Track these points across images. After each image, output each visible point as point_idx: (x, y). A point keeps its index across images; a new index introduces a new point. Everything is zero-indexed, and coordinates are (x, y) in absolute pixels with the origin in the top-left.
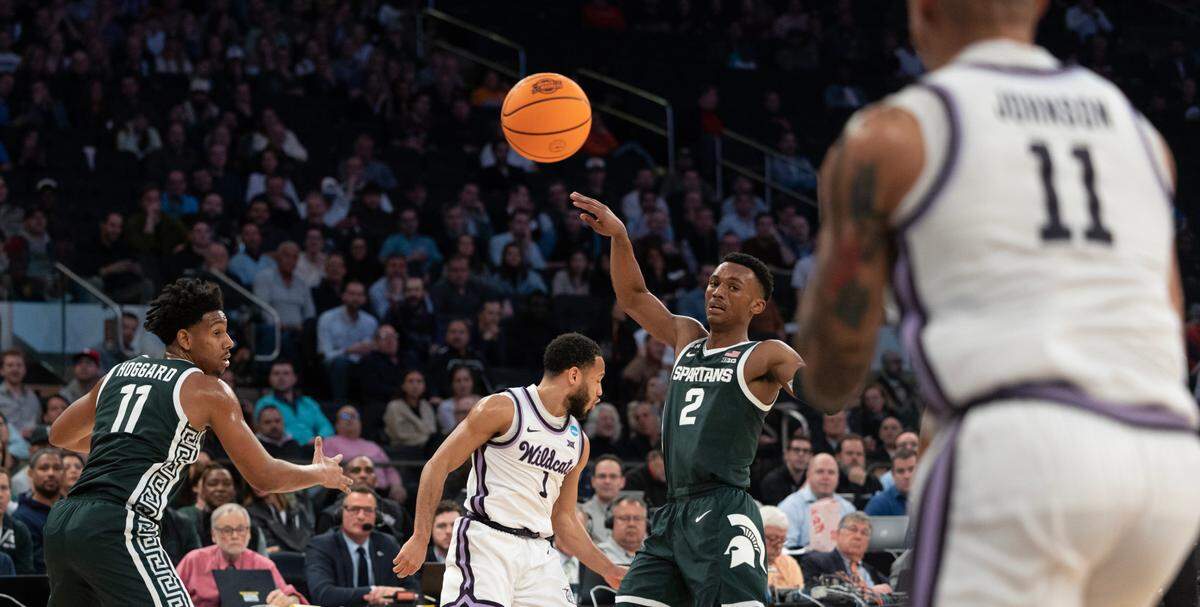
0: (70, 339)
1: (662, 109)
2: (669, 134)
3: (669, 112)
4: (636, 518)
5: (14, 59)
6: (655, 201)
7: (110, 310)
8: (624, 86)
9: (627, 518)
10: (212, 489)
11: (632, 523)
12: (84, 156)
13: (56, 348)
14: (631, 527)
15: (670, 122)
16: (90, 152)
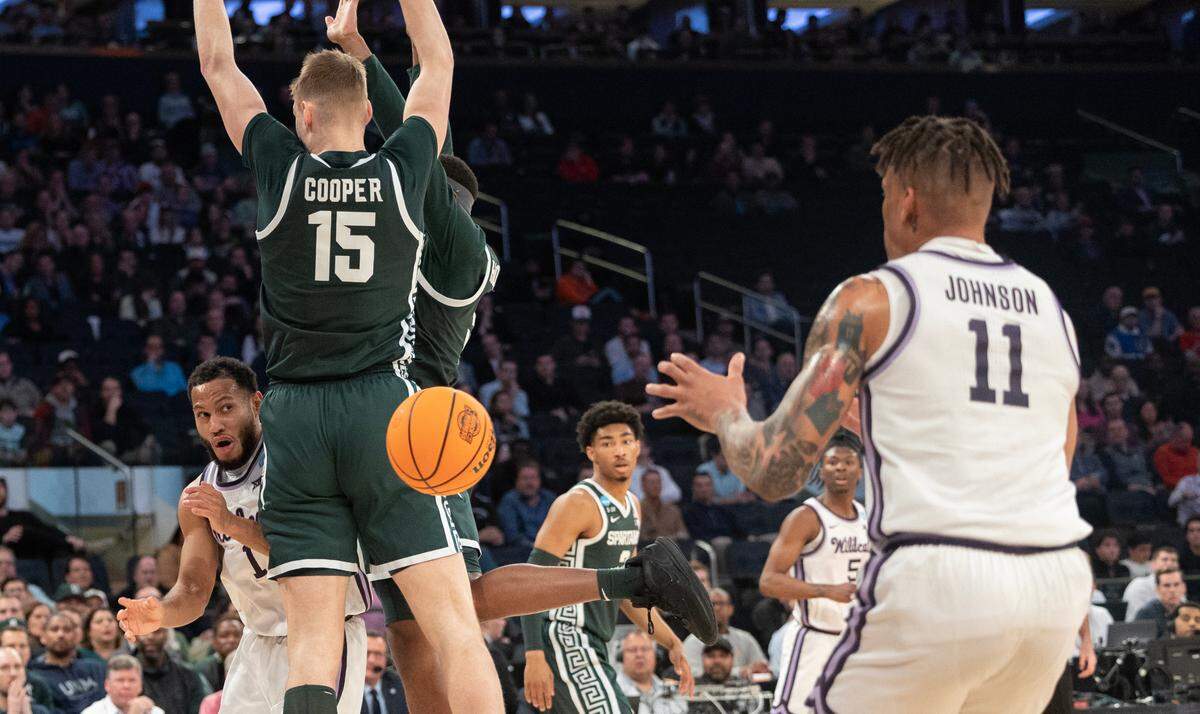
0: (83, 500)
1: (641, 255)
2: (648, 279)
3: (648, 259)
4: (644, 649)
5: (17, 235)
6: (639, 345)
7: (120, 473)
8: (603, 236)
9: (635, 650)
10: (223, 641)
11: (640, 653)
12: (89, 326)
13: (71, 511)
14: (638, 657)
15: (649, 269)
16: (94, 322)
